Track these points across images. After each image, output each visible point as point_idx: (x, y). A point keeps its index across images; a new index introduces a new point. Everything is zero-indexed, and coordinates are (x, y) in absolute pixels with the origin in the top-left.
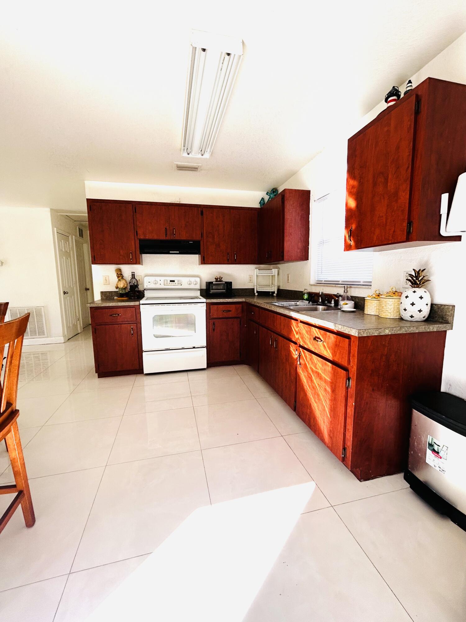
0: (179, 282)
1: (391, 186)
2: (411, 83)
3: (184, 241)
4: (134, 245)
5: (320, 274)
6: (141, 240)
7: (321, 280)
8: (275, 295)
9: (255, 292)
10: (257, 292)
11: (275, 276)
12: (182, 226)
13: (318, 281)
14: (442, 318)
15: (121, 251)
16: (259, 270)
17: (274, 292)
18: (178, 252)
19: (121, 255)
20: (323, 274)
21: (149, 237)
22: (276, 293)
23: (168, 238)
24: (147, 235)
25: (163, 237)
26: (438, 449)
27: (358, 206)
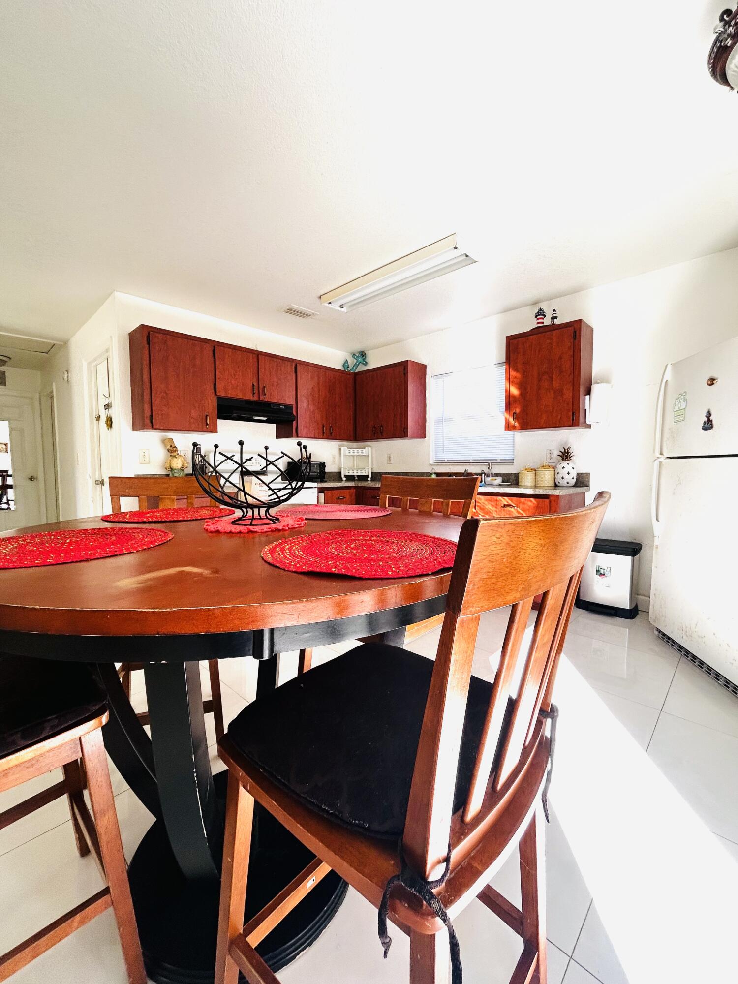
0: (257, 462)
1: (556, 384)
2: (555, 311)
3: (274, 404)
4: (211, 404)
5: (442, 453)
6: (220, 399)
7: (443, 459)
8: (369, 479)
9: (343, 476)
10: (345, 476)
11: (368, 456)
12: (273, 384)
13: (436, 461)
14: (583, 483)
15: (193, 411)
16: (348, 448)
17: (368, 476)
18: (265, 419)
19: (192, 418)
20: (445, 453)
21: (232, 394)
22: (370, 476)
23: (255, 398)
24: (229, 391)
25: (249, 397)
26: (604, 572)
27: (521, 394)
